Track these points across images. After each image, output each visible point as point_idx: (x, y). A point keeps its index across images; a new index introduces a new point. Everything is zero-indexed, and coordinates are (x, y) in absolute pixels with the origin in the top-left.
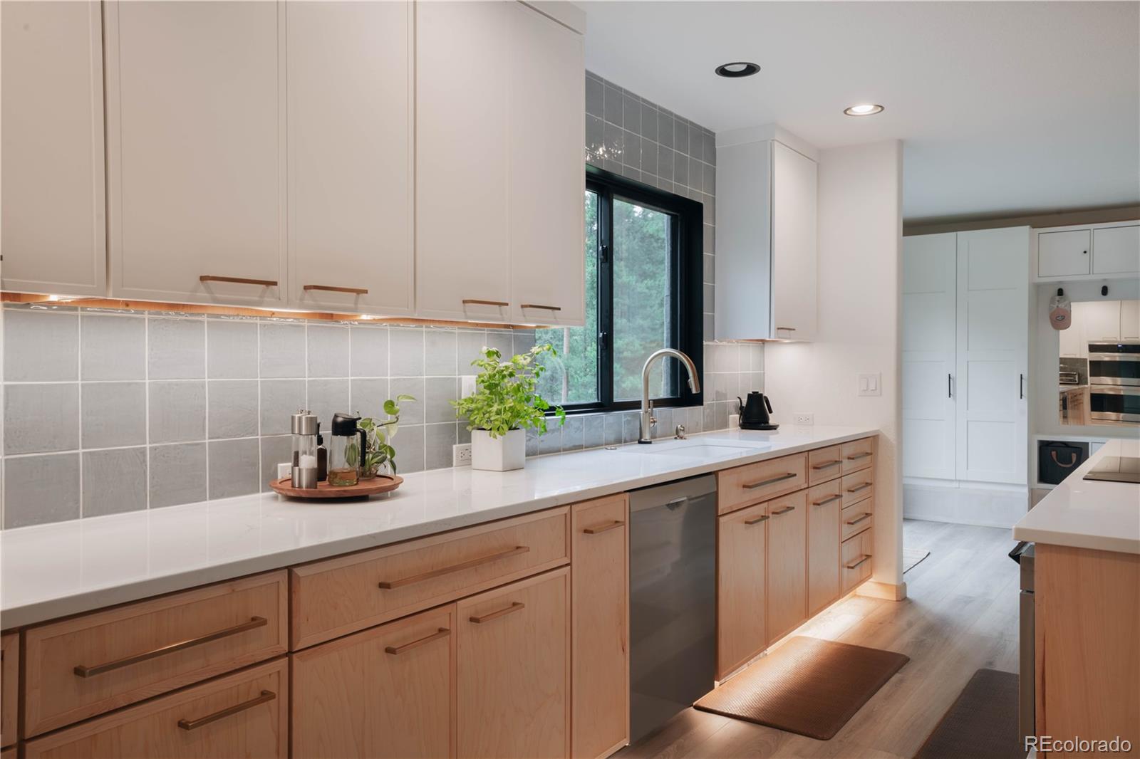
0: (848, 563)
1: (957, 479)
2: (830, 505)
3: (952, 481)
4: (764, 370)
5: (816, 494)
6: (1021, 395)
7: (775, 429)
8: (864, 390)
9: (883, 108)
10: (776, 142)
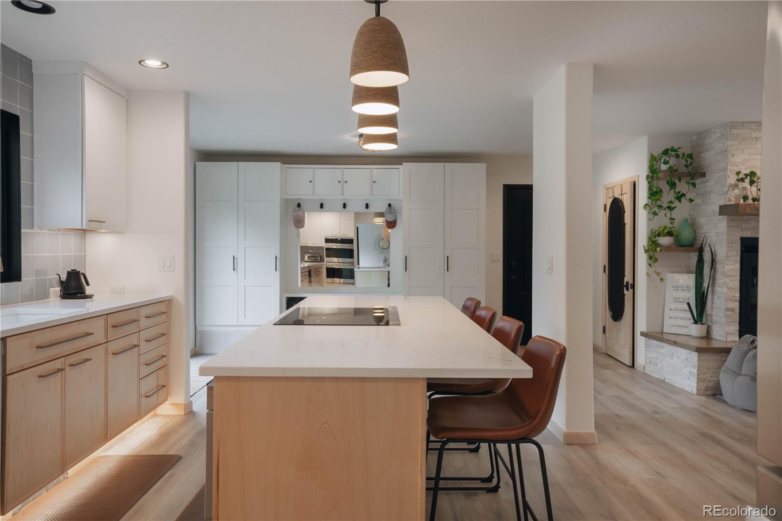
0: (146, 393)
1: (239, 324)
2: (129, 353)
3: (235, 326)
4: (85, 252)
5: (114, 346)
6: (276, 269)
7: (91, 298)
8: (162, 267)
9: (168, 66)
10: (85, 77)
